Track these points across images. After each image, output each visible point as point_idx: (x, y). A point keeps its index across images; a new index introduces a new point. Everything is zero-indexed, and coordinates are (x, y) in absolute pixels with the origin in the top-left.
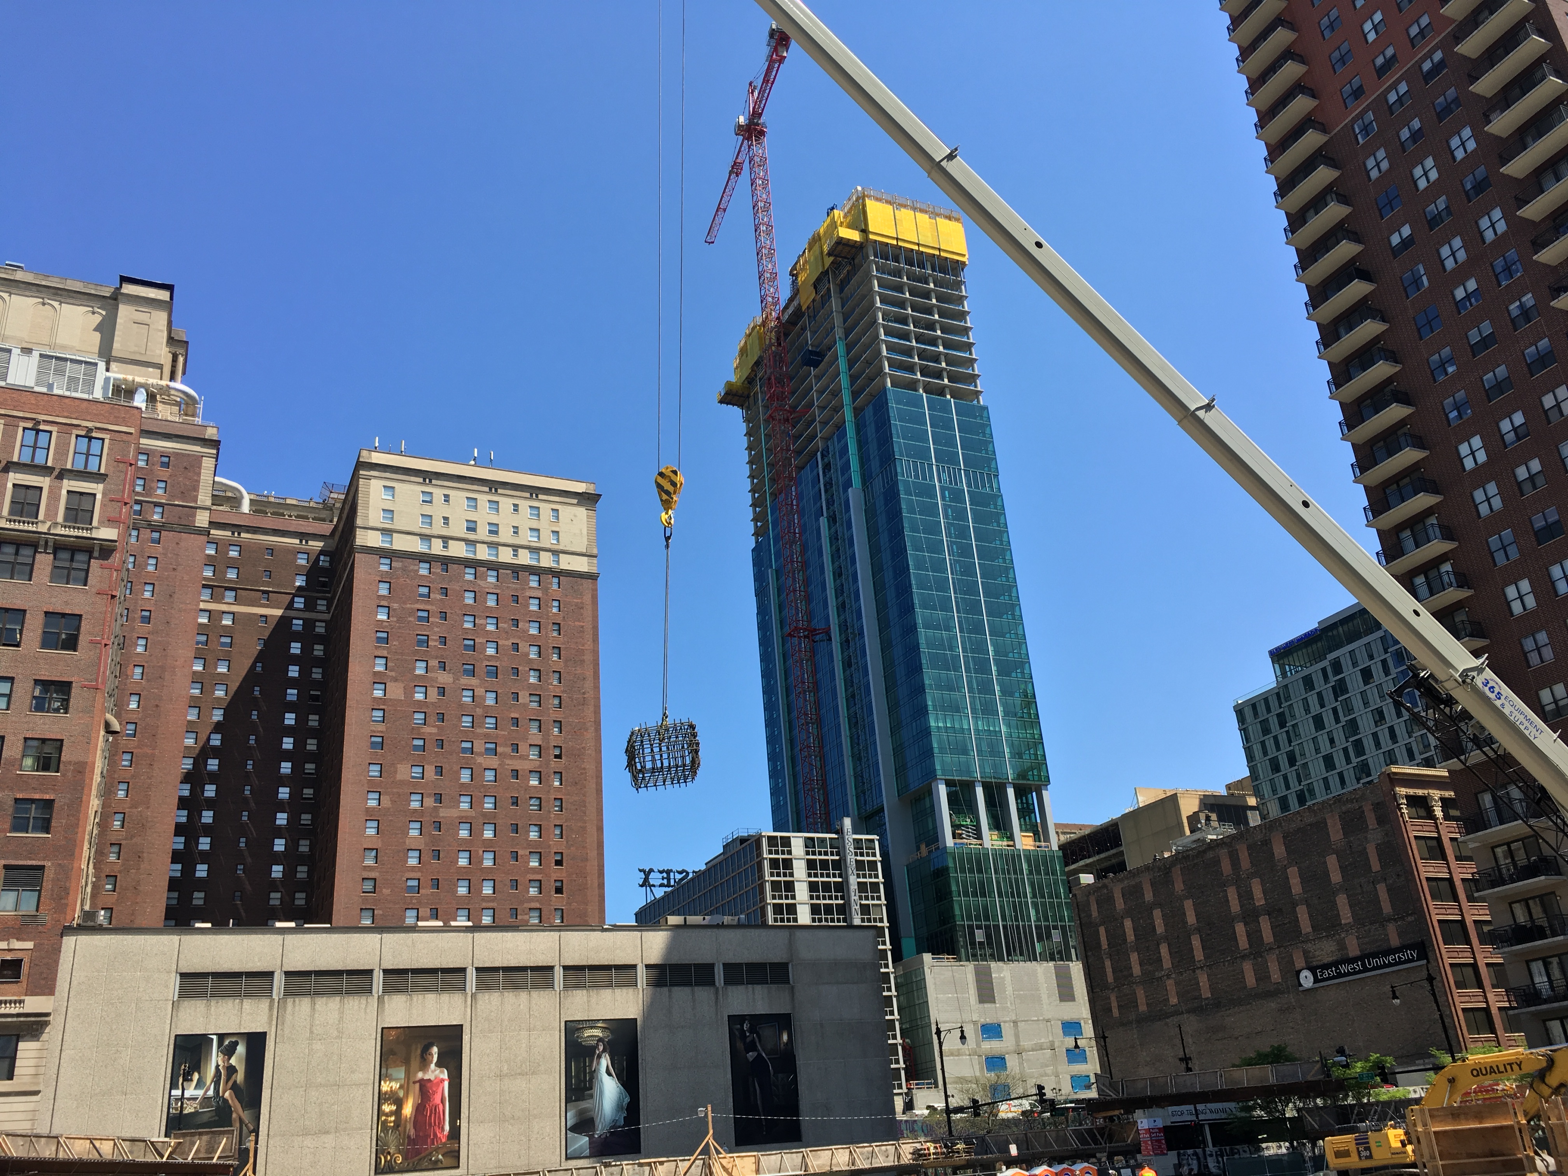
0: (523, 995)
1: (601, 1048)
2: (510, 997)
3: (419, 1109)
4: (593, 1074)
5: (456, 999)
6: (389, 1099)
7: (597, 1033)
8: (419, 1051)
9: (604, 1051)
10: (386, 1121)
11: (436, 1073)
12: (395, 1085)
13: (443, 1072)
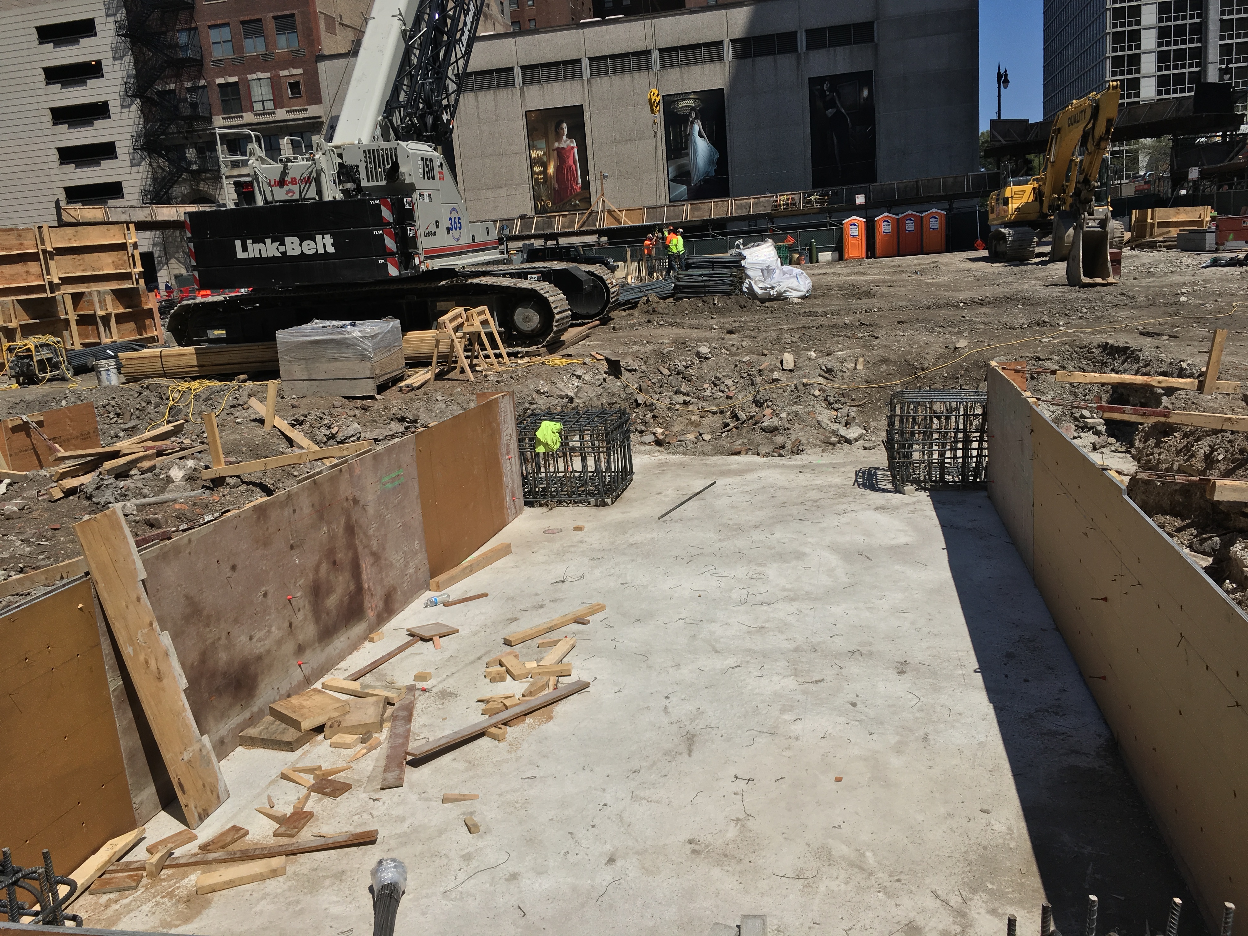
0: (627, 78)
1: (694, 116)
2: (616, 80)
3: (558, 169)
4: (688, 137)
5: (576, 84)
6: (537, 163)
7: (690, 103)
8: (553, 128)
9: (696, 118)
10: (537, 179)
11: (568, 143)
12: (540, 153)
13: (572, 142)
